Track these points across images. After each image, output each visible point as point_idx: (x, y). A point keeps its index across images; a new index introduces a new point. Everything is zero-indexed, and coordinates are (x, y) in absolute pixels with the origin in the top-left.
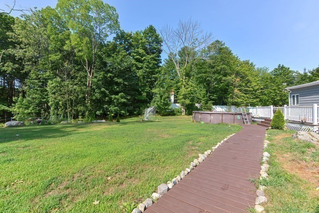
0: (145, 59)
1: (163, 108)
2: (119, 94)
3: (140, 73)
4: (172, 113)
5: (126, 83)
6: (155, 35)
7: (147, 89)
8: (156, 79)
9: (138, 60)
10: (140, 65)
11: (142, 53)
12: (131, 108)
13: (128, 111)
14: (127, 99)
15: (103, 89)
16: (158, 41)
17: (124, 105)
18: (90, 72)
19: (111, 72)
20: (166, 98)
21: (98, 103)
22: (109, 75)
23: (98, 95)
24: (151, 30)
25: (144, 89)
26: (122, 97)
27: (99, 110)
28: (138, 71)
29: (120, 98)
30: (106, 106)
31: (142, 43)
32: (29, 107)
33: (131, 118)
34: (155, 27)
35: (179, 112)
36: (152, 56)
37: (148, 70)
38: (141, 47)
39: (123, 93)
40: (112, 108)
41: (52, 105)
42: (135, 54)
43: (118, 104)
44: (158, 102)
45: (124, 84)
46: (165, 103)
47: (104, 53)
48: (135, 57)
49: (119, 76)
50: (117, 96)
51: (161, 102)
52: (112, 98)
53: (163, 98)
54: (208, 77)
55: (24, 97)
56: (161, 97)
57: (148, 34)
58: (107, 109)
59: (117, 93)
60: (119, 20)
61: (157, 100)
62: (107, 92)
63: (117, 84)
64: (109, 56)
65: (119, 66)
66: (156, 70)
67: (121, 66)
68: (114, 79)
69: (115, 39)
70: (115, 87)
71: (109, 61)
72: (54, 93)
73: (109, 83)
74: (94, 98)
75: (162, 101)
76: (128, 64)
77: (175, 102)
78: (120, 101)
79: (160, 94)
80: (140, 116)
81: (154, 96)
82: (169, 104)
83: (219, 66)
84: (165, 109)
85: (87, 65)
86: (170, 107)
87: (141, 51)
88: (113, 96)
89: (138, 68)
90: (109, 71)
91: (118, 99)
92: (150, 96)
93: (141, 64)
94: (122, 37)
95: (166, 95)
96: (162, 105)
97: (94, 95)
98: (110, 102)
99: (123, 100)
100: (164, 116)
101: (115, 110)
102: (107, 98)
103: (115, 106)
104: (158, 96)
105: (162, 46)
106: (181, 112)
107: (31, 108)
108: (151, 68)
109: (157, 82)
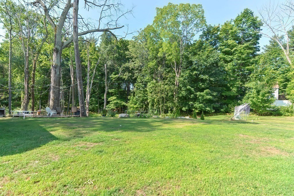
0: (236, 50)
1: (261, 106)
2: (205, 91)
3: (228, 67)
4: (276, 113)
5: (212, 79)
6: (252, 20)
7: (238, 83)
8: (250, 71)
9: (226, 53)
10: (229, 58)
11: (233, 43)
12: (217, 105)
13: (214, 108)
14: (213, 96)
15: (188, 87)
16: (256, 25)
17: (209, 101)
18: (178, 73)
19: (197, 70)
20: (266, 94)
21: (184, 100)
22: (195, 72)
23: (184, 93)
24: (247, 14)
25: (234, 84)
26: (207, 94)
27: (185, 107)
28: (226, 64)
29: (206, 94)
30: (191, 103)
31: (232, 33)
33: (217, 115)
34: (251, 10)
35: (288, 111)
36: (245, 45)
37: (239, 62)
38: (231, 38)
39: (208, 90)
40: (197, 105)
41: (150, 101)
42: (224, 47)
43: (203, 101)
44: (254, 98)
45: (209, 80)
46: (265, 100)
47: (190, 52)
48: (223, 50)
49: (204, 73)
50: (202, 93)
51: (258, 98)
52: (197, 95)
53: (261, 93)
55: (134, 96)
56: (258, 92)
57: (241, 20)
58: (192, 105)
59: (202, 90)
61: (252, 95)
62: (192, 89)
63: (203, 81)
64: (195, 54)
65: (205, 63)
66: (251, 61)
67: (207, 62)
68: (199, 77)
69: (202, 37)
70: (201, 84)
71: (194, 59)
72: (151, 93)
73: (194, 81)
74: (180, 95)
75: (260, 97)
76: (215, 59)
77: (282, 97)
78: (205, 98)
79: (256, 88)
80: (227, 114)
81: (247, 92)
82: (270, 101)
84: (264, 107)
85: (175, 66)
86: (272, 105)
87: (230, 42)
88: (198, 93)
89: (226, 62)
90: (194, 69)
91: (203, 96)
92: (242, 92)
93: (230, 56)
94: (209, 32)
95: (267, 89)
96: (259, 102)
97: (181, 93)
98: (195, 99)
99: (209, 97)
100: (262, 115)
101: (200, 107)
102: (192, 95)
103: (200, 103)
104: (254, 91)
105: (261, 30)
107: (138, 104)
108: (243, 59)
109: (252, 75)
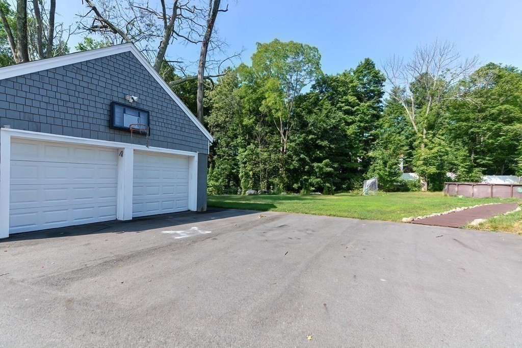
0: (357, 109)
1: (388, 181)
2: (324, 162)
3: (351, 130)
4: (404, 188)
5: (332, 146)
6: (374, 72)
7: (361, 153)
8: (375, 137)
9: (347, 112)
10: (350, 119)
11: (354, 100)
12: (337, 180)
13: (335, 184)
14: (333, 167)
15: (302, 156)
16: (378, 80)
17: (329, 175)
18: (284, 134)
19: (314, 134)
20: (393, 165)
21: (295, 175)
22: (310, 137)
23: (295, 164)
24: (368, 65)
25: (357, 153)
26: (327, 165)
27: (297, 183)
28: (347, 127)
29: (325, 166)
30: (306, 177)
31: (353, 87)
32: (219, 179)
33: (338, 193)
34: (373, 60)
35: (415, 186)
36: (368, 103)
37: (362, 124)
38: (352, 93)
39: (328, 160)
40: (314, 180)
41: (242, 176)
42: (343, 104)
43: (321, 175)
44: (380, 170)
45: (329, 147)
46: (392, 172)
47: (303, 109)
48: (343, 109)
49: (322, 139)
50: (320, 165)
51: (385, 171)
52: (313, 167)
53: (388, 164)
54: (472, 127)
55: (213, 167)
56: (385, 163)
57: (362, 72)
58: (306, 180)
59: (319, 160)
60: (321, 62)
61: (378, 168)
62: (307, 159)
63: (320, 148)
64: (310, 112)
65: (324, 125)
66: (375, 124)
67: (327, 125)
68: (317, 142)
69: (314, 86)
70: (318, 152)
71: (311, 119)
72: (245, 163)
73: (308, 147)
74: (292, 167)
75: (387, 169)
77: (408, 169)
78: (324, 170)
79: (383, 159)
80: (350, 191)
81: (372, 163)
82: (398, 174)
83: (494, 107)
84: (392, 181)
86: (400, 179)
87: (352, 99)
88: (315, 164)
89: (348, 124)
90: (310, 132)
91: (321, 169)
92: (367, 163)
93: (351, 117)
94: (324, 83)
95: (393, 161)
96: (386, 175)
97: (292, 164)
98: (311, 172)
99: (329, 169)
100: (389, 191)
101: (318, 182)
102: (307, 167)
103: (317, 178)
104: (381, 162)
105: (384, 86)
106: (420, 187)
108: (367, 122)
109: (377, 141)
